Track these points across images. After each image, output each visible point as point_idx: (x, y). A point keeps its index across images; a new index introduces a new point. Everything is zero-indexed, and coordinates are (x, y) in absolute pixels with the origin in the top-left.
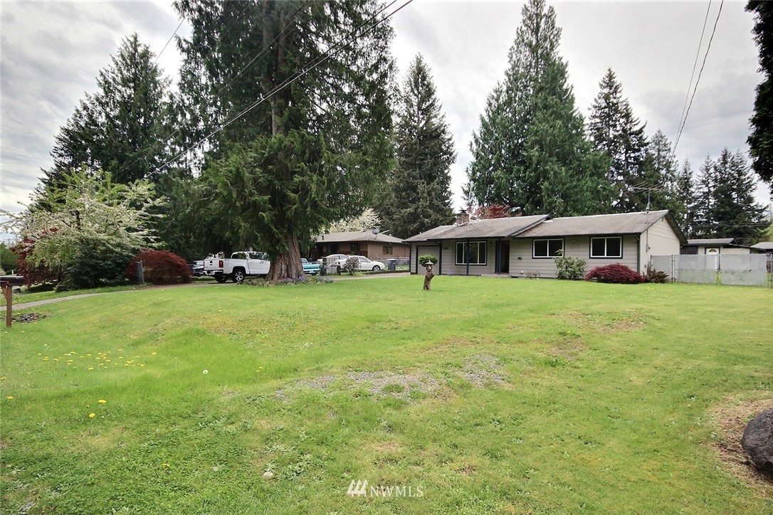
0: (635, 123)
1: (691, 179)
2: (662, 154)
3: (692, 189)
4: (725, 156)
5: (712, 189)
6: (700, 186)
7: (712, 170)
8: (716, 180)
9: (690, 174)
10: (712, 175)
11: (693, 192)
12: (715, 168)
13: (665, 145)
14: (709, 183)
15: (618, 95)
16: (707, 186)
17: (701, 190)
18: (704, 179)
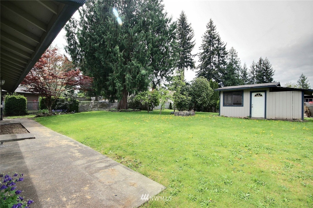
0: (222, 44)
1: (247, 72)
2: (234, 58)
3: (247, 76)
4: (260, 61)
5: (255, 75)
6: (250, 74)
7: (255, 67)
8: (257, 71)
9: (246, 69)
10: (256, 69)
11: (248, 77)
12: (256, 66)
13: (235, 54)
14: (254, 73)
15: (215, 31)
16: (253, 74)
17: (251, 76)
18: (252, 71)
